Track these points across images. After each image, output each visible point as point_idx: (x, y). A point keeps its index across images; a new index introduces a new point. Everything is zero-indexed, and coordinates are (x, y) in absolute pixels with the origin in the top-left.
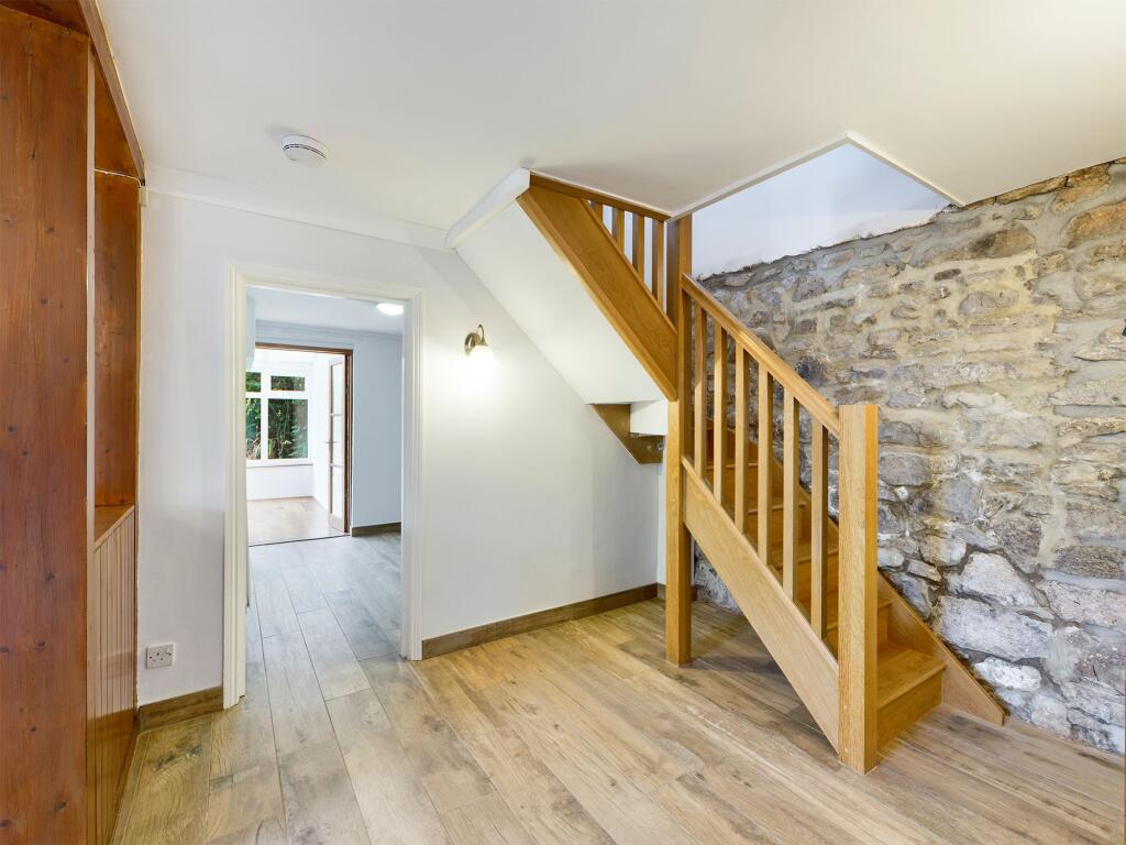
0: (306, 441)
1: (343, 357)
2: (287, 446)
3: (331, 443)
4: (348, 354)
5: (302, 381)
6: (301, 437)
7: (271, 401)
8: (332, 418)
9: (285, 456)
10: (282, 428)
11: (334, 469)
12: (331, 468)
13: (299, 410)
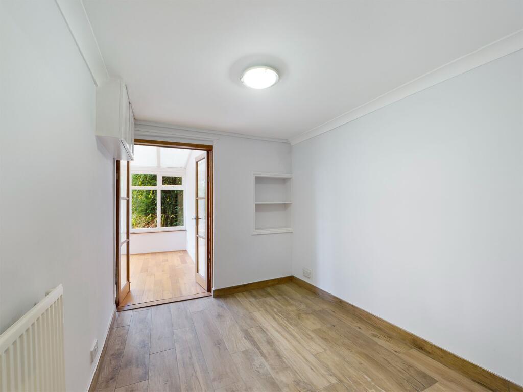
0: (183, 215)
1: (206, 152)
2: (173, 218)
3: (197, 219)
4: (209, 149)
5: (180, 179)
6: (180, 213)
7: (163, 192)
8: (197, 200)
9: (172, 225)
10: (170, 208)
11: (199, 239)
12: (197, 238)
13: (179, 197)
